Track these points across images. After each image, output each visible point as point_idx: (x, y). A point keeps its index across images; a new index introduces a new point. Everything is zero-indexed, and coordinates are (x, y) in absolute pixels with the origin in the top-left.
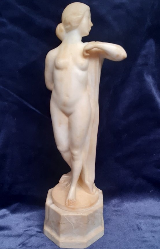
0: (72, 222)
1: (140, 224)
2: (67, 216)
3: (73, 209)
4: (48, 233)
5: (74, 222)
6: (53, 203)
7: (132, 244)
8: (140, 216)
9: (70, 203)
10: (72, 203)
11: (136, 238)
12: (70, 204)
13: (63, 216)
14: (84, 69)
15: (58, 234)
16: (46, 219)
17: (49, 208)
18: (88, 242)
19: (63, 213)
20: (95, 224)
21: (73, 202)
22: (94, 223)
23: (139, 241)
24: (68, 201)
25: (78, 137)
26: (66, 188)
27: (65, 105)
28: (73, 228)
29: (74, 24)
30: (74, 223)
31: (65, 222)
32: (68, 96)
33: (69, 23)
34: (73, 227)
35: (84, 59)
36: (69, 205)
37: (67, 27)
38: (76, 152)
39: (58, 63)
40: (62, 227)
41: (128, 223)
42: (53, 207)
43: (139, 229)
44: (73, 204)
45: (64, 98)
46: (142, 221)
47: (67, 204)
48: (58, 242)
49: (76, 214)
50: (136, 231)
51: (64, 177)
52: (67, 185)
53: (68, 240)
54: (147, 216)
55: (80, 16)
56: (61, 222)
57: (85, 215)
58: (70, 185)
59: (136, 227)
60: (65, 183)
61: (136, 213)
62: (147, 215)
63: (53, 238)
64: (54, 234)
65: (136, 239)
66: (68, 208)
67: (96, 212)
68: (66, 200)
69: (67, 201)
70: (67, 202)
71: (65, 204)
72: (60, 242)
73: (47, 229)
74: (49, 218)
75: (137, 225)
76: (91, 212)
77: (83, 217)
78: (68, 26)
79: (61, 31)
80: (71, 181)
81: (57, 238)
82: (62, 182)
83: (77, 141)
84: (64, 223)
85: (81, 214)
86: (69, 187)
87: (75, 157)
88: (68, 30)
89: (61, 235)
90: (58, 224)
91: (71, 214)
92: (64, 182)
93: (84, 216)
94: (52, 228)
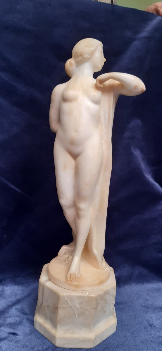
0: (75, 306)
1: (151, 320)
2: (68, 297)
3: (77, 286)
4: (41, 325)
5: (78, 306)
6: (50, 280)
7: (146, 348)
8: (149, 309)
9: (73, 277)
10: (75, 278)
11: (150, 338)
12: (73, 279)
13: (63, 296)
14: (97, 102)
15: (55, 325)
16: (39, 304)
17: (44, 287)
18: (95, 338)
19: (63, 292)
20: (105, 312)
21: (77, 277)
22: (104, 309)
23: (154, 342)
24: (71, 275)
25: (87, 184)
26: (66, 261)
27: (73, 143)
28: (76, 315)
29: (86, 56)
30: (77, 308)
31: (65, 306)
32: (76, 131)
33: (81, 55)
34: (76, 313)
35: (97, 91)
36: (71, 281)
37: (78, 60)
38: (83, 205)
39: (67, 94)
40: (61, 313)
41: (135, 319)
42: (49, 284)
43: (151, 325)
44: (76, 280)
45: (72, 133)
46: (153, 315)
47: (68, 280)
48: (54, 337)
49: (80, 294)
50: (147, 329)
51: (64, 249)
52: (67, 258)
53: (68, 335)
54: (158, 309)
55: (93, 48)
56: (59, 306)
57: (93, 295)
58: (73, 258)
59: (146, 324)
60: (66, 256)
61: (144, 304)
62: (158, 307)
63: (47, 331)
64: (48, 326)
65: (150, 340)
66: (71, 285)
67: (107, 293)
68: (67, 274)
69: (69, 275)
70: (69, 277)
71: (67, 280)
72: (57, 337)
73: (39, 319)
74: (42, 302)
75: (148, 321)
76: (101, 293)
77: (90, 299)
78: (80, 58)
79: (71, 64)
80: (72, 253)
81: (52, 331)
82: (62, 254)
83: (86, 190)
84: (64, 308)
85: (86, 294)
86: (71, 260)
87: (82, 213)
88: (79, 64)
89: (59, 327)
90: (55, 309)
91: (74, 294)
92: (65, 254)
93: (92, 297)
94: (45, 316)
